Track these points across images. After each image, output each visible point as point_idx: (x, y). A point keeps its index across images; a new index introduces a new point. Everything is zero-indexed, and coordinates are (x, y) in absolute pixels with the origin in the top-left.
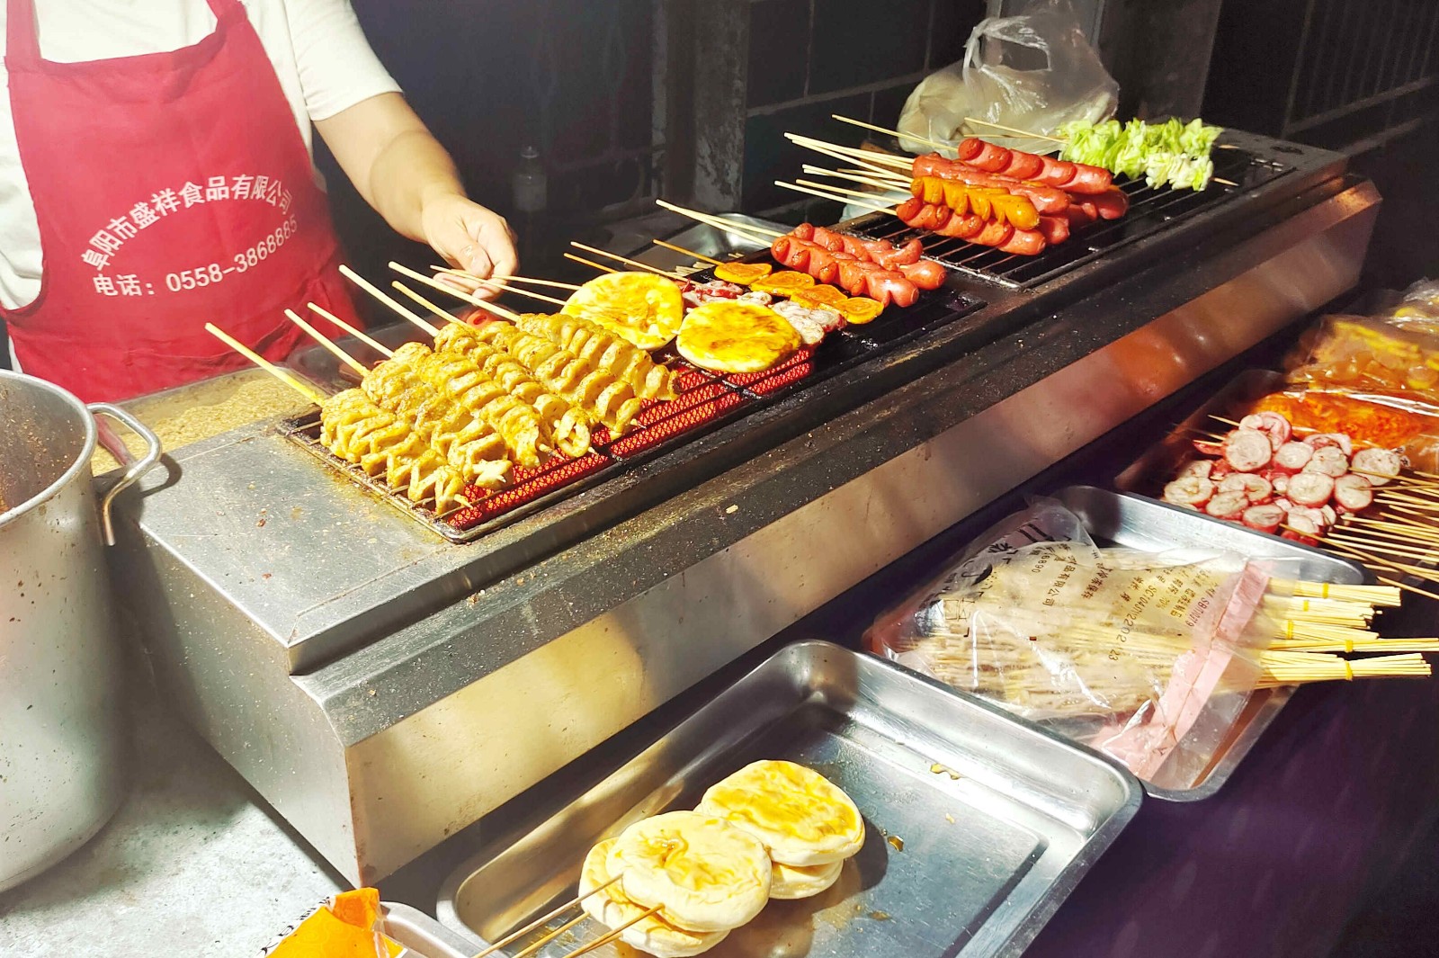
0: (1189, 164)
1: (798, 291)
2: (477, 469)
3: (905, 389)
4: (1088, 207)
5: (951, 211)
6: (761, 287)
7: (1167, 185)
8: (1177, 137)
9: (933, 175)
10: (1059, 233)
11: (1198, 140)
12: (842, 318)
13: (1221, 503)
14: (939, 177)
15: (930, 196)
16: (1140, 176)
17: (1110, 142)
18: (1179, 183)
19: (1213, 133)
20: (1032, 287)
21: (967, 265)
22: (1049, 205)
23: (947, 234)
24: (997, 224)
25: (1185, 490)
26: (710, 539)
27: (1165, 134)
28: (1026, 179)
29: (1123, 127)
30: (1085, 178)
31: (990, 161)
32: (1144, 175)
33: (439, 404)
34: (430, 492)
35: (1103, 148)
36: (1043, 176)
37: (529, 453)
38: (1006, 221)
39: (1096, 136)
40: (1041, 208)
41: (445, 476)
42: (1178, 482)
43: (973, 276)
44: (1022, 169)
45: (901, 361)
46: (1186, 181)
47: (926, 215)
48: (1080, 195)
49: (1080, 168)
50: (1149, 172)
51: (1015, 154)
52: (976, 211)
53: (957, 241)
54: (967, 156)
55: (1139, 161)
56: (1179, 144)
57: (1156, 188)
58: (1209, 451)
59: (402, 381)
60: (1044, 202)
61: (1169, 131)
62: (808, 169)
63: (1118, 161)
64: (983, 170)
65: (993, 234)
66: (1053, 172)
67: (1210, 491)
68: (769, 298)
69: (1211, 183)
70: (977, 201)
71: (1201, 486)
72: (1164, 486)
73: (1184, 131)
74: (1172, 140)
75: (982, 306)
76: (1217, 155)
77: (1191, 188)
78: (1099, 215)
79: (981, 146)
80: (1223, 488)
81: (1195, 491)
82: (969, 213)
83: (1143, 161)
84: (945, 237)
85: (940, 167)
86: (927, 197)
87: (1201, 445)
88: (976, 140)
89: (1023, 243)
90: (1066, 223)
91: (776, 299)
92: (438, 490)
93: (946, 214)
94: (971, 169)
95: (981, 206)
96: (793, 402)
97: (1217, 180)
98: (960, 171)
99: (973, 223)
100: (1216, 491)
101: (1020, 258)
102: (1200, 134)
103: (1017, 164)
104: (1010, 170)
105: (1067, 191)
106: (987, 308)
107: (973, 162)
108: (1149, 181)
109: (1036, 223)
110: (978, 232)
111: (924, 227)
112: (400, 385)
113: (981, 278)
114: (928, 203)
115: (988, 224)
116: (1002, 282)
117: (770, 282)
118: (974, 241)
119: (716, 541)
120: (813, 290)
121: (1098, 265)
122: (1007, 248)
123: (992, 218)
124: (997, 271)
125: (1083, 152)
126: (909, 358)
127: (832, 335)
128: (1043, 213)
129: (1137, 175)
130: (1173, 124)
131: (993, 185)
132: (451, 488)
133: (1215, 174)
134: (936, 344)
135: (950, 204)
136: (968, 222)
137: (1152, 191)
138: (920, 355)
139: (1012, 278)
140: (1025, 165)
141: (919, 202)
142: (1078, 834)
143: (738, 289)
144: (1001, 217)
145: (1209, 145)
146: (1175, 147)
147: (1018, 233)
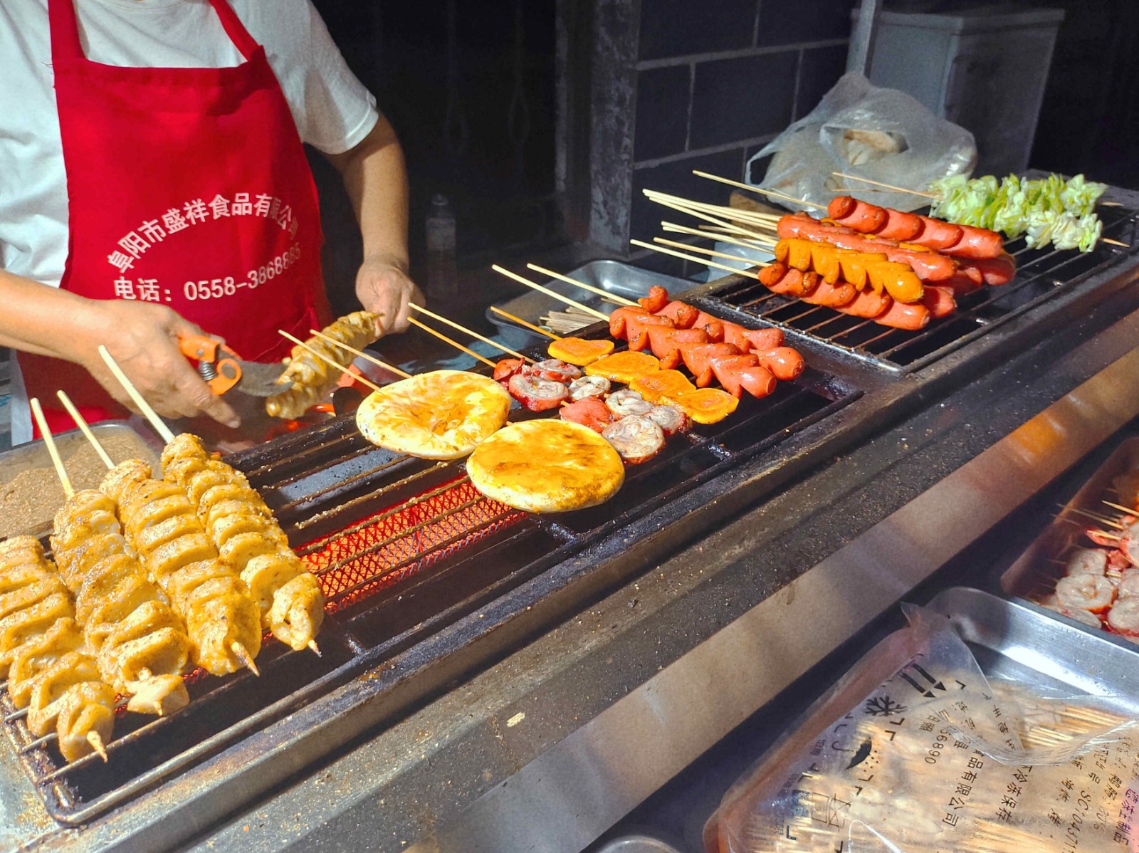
0: (1076, 224)
1: (639, 377)
4: (973, 273)
5: (820, 278)
6: (597, 372)
7: (1051, 246)
8: (1058, 195)
9: (800, 237)
10: (945, 304)
11: (1081, 196)
12: (686, 418)
13: (1126, 612)
14: (807, 240)
15: (797, 260)
16: (1020, 234)
17: (990, 200)
18: (1064, 243)
19: (1096, 190)
20: (915, 371)
21: (839, 341)
22: (933, 272)
23: (815, 303)
24: (872, 294)
25: (1080, 590)
27: (1044, 190)
28: (904, 241)
29: (1000, 184)
30: (973, 242)
31: (864, 221)
32: (1025, 234)
35: (982, 205)
36: (925, 238)
38: (884, 292)
39: (974, 193)
40: (925, 275)
42: (1069, 579)
43: (847, 356)
44: (900, 230)
46: (1072, 241)
47: (793, 282)
48: (966, 259)
49: (967, 231)
50: (1031, 230)
51: (892, 214)
52: (848, 277)
53: (826, 311)
54: (837, 215)
55: (1020, 220)
56: (1060, 201)
57: (1039, 247)
58: (1104, 543)
60: (933, 268)
61: (1049, 188)
62: (668, 226)
63: (998, 219)
64: (855, 231)
65: (868, 305)
66: (935, 234)
67: (1110, 596)
68: (607, 385)
69: (1099, 245)
70: (850, 268)
71: (1099, 586)
72: (1055, 584)
73: (1065, 188)
74: (1052, 196)
75: (858, 396)
76: (1101, 211)
77: (1078, 248)
78: (984, 281)
79: (853, 204)
82: (841, 281)
83: (1025, 220)
84: (813, 306)
85: (809, 228)
86: (792, 262)
87: (1095, 535)
88: (848, 198)
89: (906, 317)
90: (951, 292)
91: (616, 386)
93: (815, 280)
94: (842, 231)
95: (855, 276)
97: (1106, 240)
98: (830, 233)
99: (845, 292)
100: (1116, 596)
101: (901, 334)
102: (1081, 190)
103: (895, 224)
104: (885, 232)
105: (954, 256)
106: (864, 400)
107: (845, 221)
108: (1029, 240)
109: (919, 294)
110: (849, 304)
111: (789, 295)
113: (855, 359)
114: (792, 268)
115: (862, 295)
116: (881, 365)
117: (607, 365)
118: (845, 311)
119: (486, 774)
120: (656, 376)
121: (989, 341)
122: (884, 321)
123: (868, 288)
124: (874, 350)
125: (959, 209)
126: (768, 472)
127: (674, 440)
128: (926, 282)
129: (1016, 234)
130: (1054, 180)
131: (867, 249)
133: (1104, 234)
135: (819, 270)
136: (839, 290)
137: (1034, 253)
138: (782, 468)
139: (893, 359)
140: (904, 226)
141: (784, 266)
144: (878, 288)
145: (1092, 202)
146: (1054, 205)
147: (896, 304)
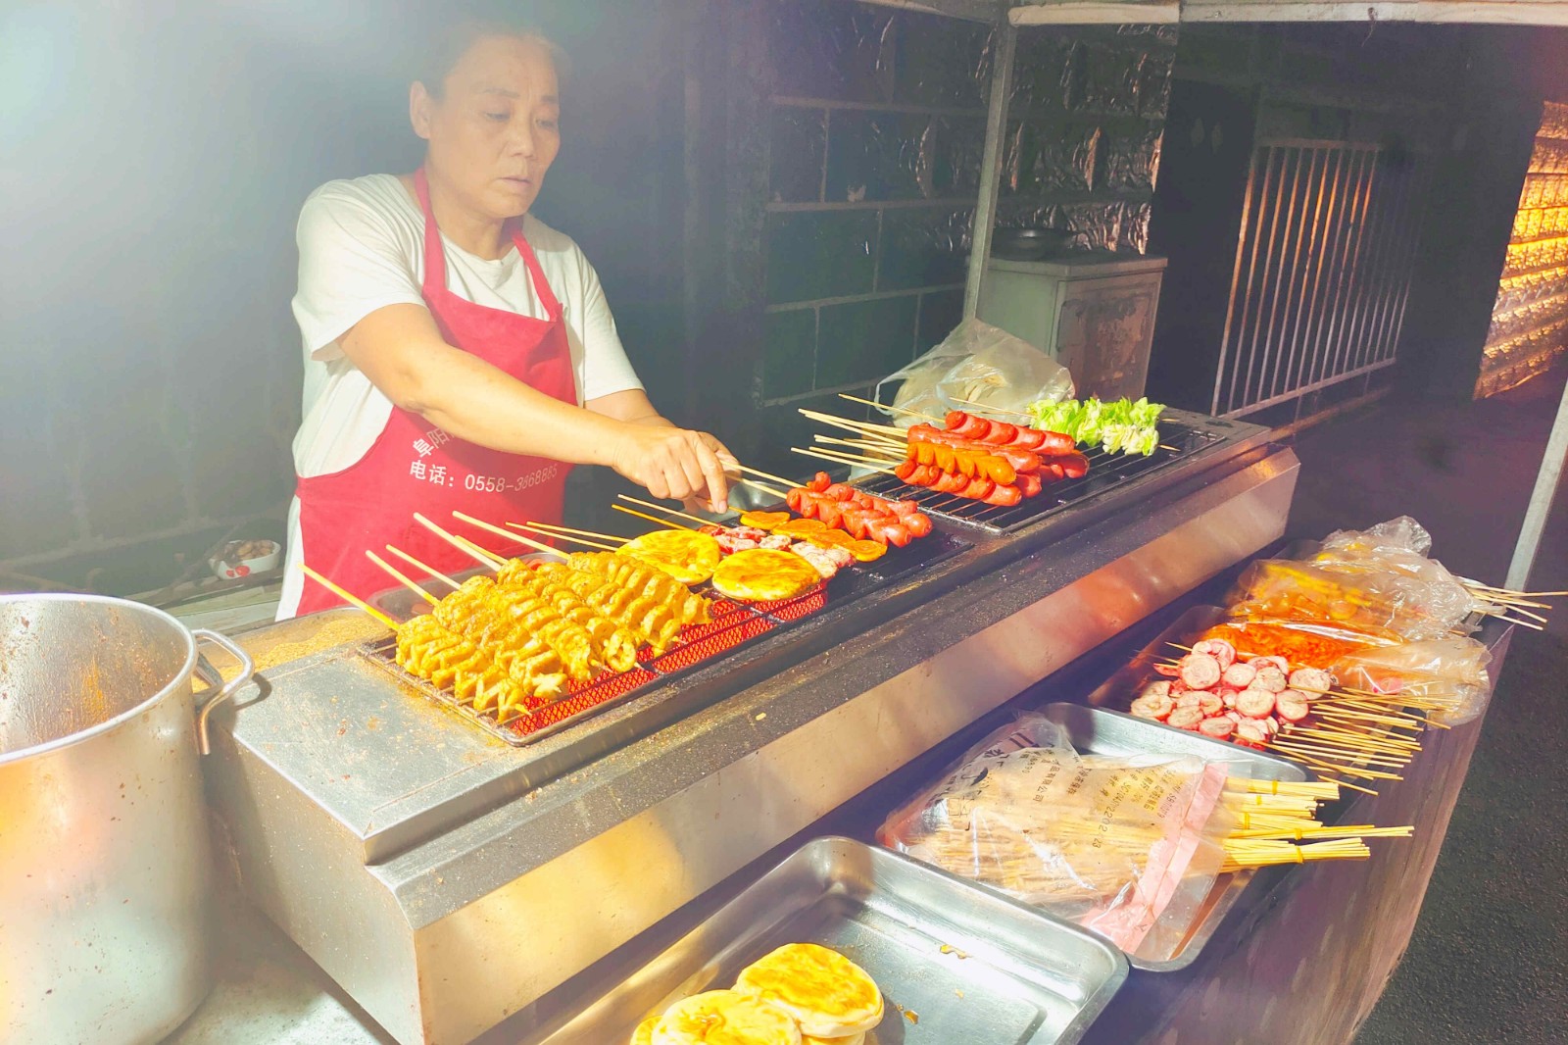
0: (1139, 434)
1: (812, 534)
2: (536, 681)
3: (907, 615)
4: (1055, 467)
5: (941, 470)
6: (781, 532)
7: (1121, 451)
8: (1127, 413)
9: (926, 441)
10: (1033, 487)
11: (1145, 414)
12: (852, 556)
13: (1180, 716)
14: (930, 442)
15: (924, 458)
16: (1097, 444)
17: (1071, 416)
18: (1131, 449)
19: (1157, 409)
20: (1012, 531)
21: (957, 514)
22: (1024, 465)
23: (938, 490)
24: (980, 481)
25: (1148, 706)
26: (742, 742)
27: (1117, 410)
28: (1003, 444)
29: (1082, 405)
30: (1053, 443)
31: (973, 430)
32: (1101, 443)
33: (502, 626)
34: (493, 702)
35: (1066, 420)
36: (1018, 441)
37: (581, 667)
38: (988, 478)
39: (1060, 411)
40: (1017, 467)
41: (507, 688)
42: (1141, 699)
43: (962, 523)
44: (1000, 436)
45: (903, 591)
46: (1136, 447)
47: (920, 473)
48: (1049, 457)
49: (1048, 435)
50: (1105, 441)
51: (993, 424)
52: (963, 469)
53: (946, 495)
54: (953, 426)
55: (1096, 432)
56: (1129, 418)
57: (1112, 453)
58: (1168, 673)
59: (469, 608)
60: (1020, 462)
61: (1120, 408)
62: (819, 439)
63: (1079, 432)
64: (967, 437)
65: (977, 488)
66: (1024, 438)
67: (1170, 707)
68: (789, 540)
69: (1158, 449)
70: (963, 461)
71: (1162, 702)
72: (1131, 703)
73: (1132, 408)
74: (1123, 414)
75: (970, 547)
76: (1161, 427)
77: (1141, 453)
78: (1065, 475)
79: (965, 417)
80: (1181, 704)
81: (1157, 706)
82: (956, 472)
83: (1100, 432)
84: (937, 492)
85: (930, 434)
86: (921, 459)
87: (1160, 668)
88: (959, 413)
89: (1003, 495)
90: (1038, 479)
91: (795, 541)
92: (501, 699)
93: (937, 472)
94: (956, 436)
95: (966, 466)
96: (812, 625)
97: (1162, 446)
98: (947, 438)
99: (960, 480)
100: (1175, 706)
101: (1002, 509)
102: (1146, 410)
103: (995, 432)
104: (989, 437)
105: (1038, 454)
106: (975, 549)
107: (958, 431)
108: (1106, 449)
109: (1013, 479)
110: (965, 488)
111: (919, 484)
112: (466, 611)
113: (969, 525)
114: (921, 464)
115: (973, 481)
116: (987, 528)
117: (788, 528)
118: (960, 495)
119: (747, 744)
120: (825, 534)
121: (1066, 514)
122: (990, 500)
123: (976, 476)
124: (980, 519)
125: (1049, 425)
126: (910, 589)
127: (843, 570)
128: (1019, 472)
129: (1094, 443)
130: (1124, 402)
131: (976, 448)
132: (511, 698)
133: (1160, 442)
134: (934, 578)
135: (940, 464)
136: (956, 479)
137: (1108, 456)
138: (920, 587)
139: (995, 524)
140: (1003, 433)
141: (914, 463)
142: (1073, 1004)
143: (762, 533)
144: (983, 475)
145: (1154, 418)
146: (1126, 421)
147: (998, 487)
